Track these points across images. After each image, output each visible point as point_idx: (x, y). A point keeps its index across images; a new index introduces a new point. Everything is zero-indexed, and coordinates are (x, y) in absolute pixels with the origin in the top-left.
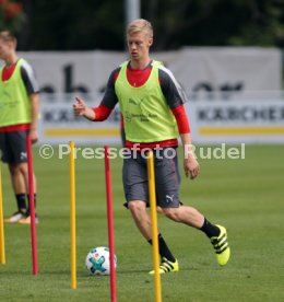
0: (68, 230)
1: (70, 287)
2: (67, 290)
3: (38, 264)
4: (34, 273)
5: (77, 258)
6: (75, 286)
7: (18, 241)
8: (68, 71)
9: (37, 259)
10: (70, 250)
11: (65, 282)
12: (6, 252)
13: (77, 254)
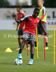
0: (53, 50)
1: (53, 64)
2: (53, 65)
3: (46, 58)
4: (45, 60)
6: (54, 64)
7: (41, 53)
10: (53, 55)
12: (38, 55)
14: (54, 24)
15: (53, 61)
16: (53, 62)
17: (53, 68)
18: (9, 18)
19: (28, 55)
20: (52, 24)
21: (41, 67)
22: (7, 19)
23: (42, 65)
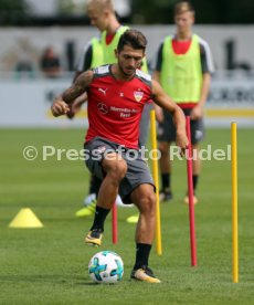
0: (230, 219)
1: (231, 281)
2: (229, 284)
3: (197, 255)
4: (193, 264)
5: (240, 249)
6: (236, 280)
7: (176, 230)
8: (230, 47)
9: (196, 249)
10: (231, 240)
11: (226, 275)
12: (163, 242)
13: (239, 244)
14: (232, 100)
15: (232, 267)
16: (231, 271)
17: (230, 299)
18: (27, 73)
19: (114, 241)
20: (225, 96)
21: (177, 294)
22: (19, 77)
23: (181, 287)
